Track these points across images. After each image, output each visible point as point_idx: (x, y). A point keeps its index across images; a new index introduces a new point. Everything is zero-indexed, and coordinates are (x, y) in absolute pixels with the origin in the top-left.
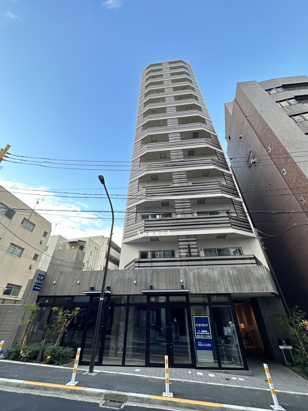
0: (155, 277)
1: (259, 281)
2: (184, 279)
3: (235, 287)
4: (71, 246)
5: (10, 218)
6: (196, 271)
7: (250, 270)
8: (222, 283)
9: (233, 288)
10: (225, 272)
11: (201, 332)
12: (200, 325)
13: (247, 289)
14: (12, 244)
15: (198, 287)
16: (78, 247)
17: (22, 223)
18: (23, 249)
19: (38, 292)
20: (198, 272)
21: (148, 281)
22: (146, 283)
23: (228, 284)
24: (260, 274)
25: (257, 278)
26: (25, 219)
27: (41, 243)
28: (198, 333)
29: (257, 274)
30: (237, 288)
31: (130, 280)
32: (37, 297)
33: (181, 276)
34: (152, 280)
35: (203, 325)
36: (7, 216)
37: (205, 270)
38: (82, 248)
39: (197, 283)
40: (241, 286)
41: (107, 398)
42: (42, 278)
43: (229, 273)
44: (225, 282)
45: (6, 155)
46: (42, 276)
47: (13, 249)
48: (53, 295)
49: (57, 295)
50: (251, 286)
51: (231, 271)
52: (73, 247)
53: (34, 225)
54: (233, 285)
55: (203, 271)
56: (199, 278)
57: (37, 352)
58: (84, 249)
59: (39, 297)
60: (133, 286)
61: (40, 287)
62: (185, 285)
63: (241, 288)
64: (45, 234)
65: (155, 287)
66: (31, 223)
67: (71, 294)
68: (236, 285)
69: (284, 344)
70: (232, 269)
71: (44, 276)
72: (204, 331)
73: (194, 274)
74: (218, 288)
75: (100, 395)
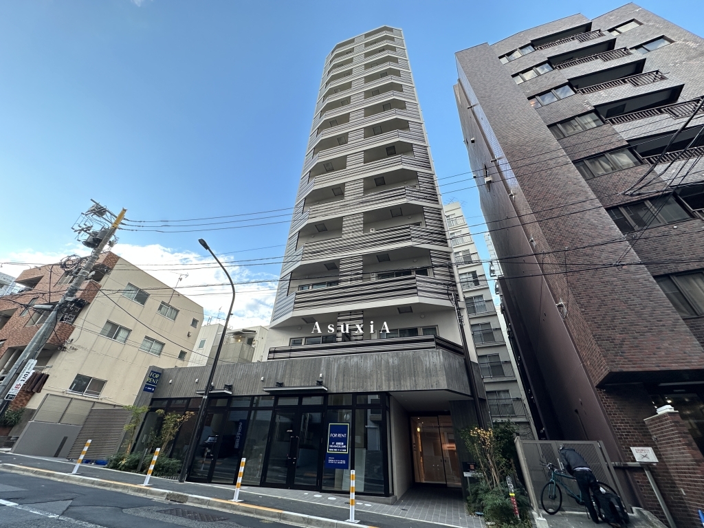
0: (288, 371)
1: (429, 373)
2: (325, 374)
3: (392, 383)
4: (237, 339)
5: (143, 303)
6: (343, 361)
7: (419, 357)
8: (375, 377)
9: (389, 384)
10: (383, 361)
11: (335, 444)
12: (335, 435)
13: (408, 384)
14: (146, 337)
15: (341, 384)
16: (246, 340)
17: (160, 309)
18: (163, 345)
19: (151, 394)
20: (345, 362)
21: (279, 377)
22: (276, 378)
23: (383, 378)
24: (431, 363)
25: (426, 369)
26: (163, 303)
27: (189, 336)
28: (331, 446)
29: (428, 363)
30: (394, 384)
31: (257, 376)
32: (150, 400)
33: (322, 369)
34: (283, 376)
35: (339, 435)
36: (138, 301)
37: (355, 359)
38: (250, 341)
39: (341, 379)
40: (400, 381)
41: (169, 497)
42: (157, 376)
43: (388, 363)
44: (379, 376)
45: (123, 221)
46: (157, 373)
47: (148, 344)
48: (167, 397)
49: (173, 397)
50: (415, 381)
51: (391, 361)
52: (239, 340)
53: (178, 311)
54: (389, 380)
55: (352, 360)
56: (345, 371)
57: (138, 461)
58: (253, 343)
59: (153, 400)
60: (260, 383)
61: (154, 388)
62: (324, 382)
63: (400, 384)
64: (195, 322)
65: (286, 384)
66: (172, 308)
67: (188, 396)
68: (394, 380)
69: (472, 470)
70: (392, 357)
71: (160, 374)
72: (339, 443)
73: (339, 365)
74: (369, 384)
75: (163, 494)
